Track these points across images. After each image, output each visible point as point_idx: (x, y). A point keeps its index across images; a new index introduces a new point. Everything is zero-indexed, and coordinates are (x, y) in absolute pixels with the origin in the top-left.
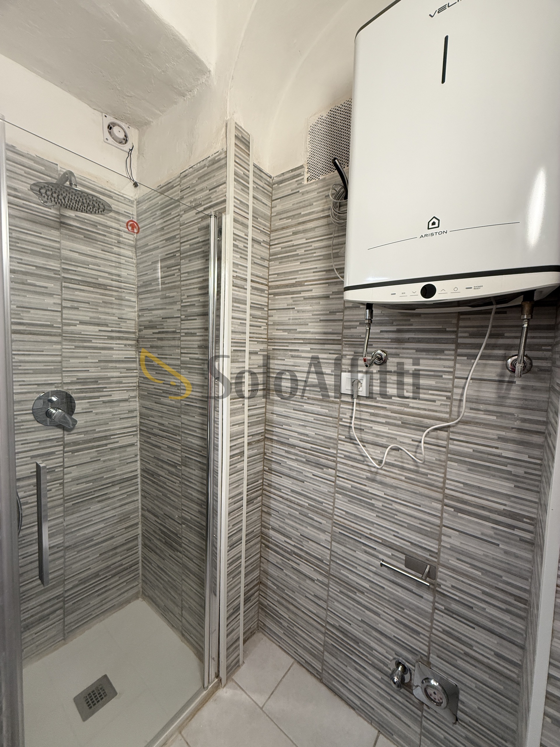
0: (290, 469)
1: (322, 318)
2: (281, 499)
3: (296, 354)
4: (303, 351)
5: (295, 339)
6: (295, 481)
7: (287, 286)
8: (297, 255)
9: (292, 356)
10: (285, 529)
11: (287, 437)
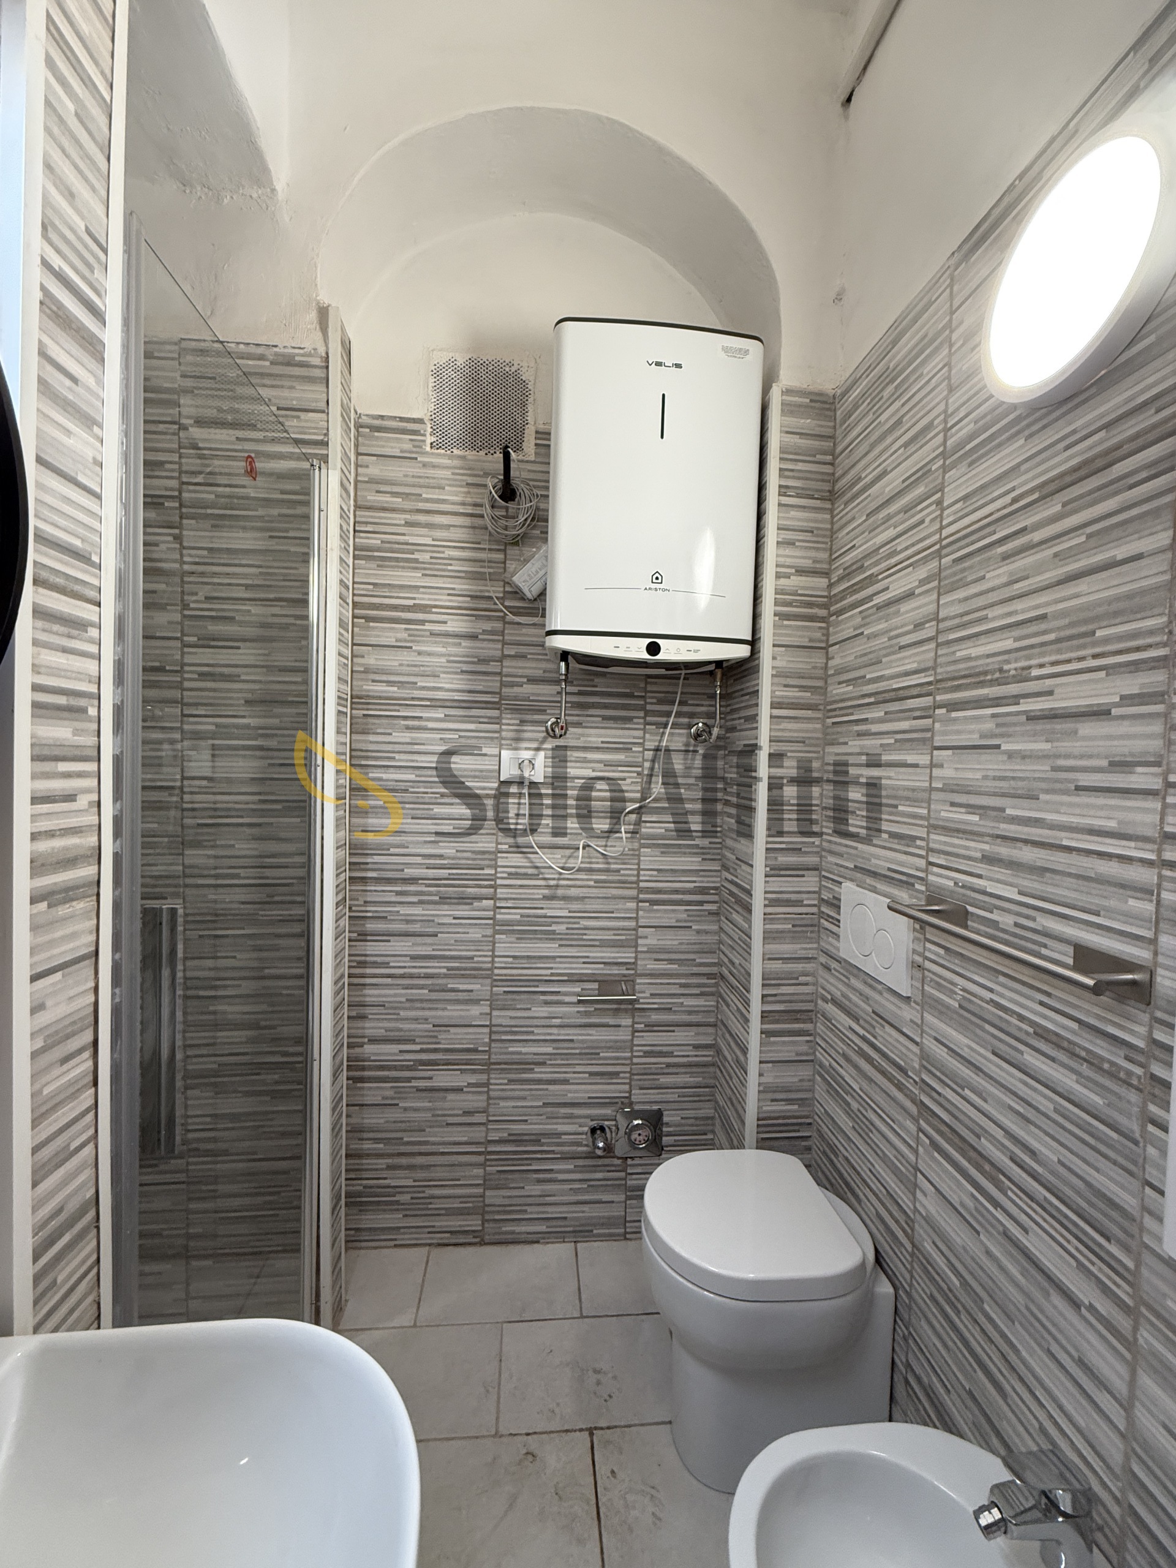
0: (408, 922)
1: (465, 667)
2: (389, 981)
3: (416, 723)
4: (429, 719)
5: (413, 699)
6: (419, 939)
7: (395, 608)
8: (416, 561)
9: (408, 728)
10: (401, 1030)
11: (401, 867)
